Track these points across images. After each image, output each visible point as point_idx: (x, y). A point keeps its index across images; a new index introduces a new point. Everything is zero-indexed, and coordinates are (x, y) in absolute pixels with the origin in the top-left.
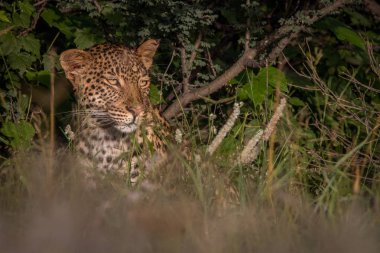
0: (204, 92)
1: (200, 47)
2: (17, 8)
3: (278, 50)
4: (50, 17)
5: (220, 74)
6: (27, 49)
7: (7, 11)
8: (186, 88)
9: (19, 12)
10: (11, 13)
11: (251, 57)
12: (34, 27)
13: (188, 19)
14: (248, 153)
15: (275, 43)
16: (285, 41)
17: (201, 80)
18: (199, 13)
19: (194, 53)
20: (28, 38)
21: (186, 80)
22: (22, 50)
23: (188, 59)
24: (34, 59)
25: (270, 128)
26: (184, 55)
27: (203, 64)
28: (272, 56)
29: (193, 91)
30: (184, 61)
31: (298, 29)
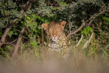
0: (74, 33)
3: (90, 23)
4: (39, 18)
5: (77, 29)
6: (35, 25)
7: (30, 17)
8: (70, 32)
9: (32, 17)
11: (84, 24)
12: (36, 20)
13: (70, 17)
14: (85, 46)
15: (89, 21)
16: (92, 20)
17: (73, 30)
18: (73, 15)
19: (72, 24)
20: (35, 23)
21: (70, 30)
22: (33, 25)
24: (36, 27)
25: (90, 40)
26: (69, 25)
27: (74, 26)
28: (89, 24)
29: (72, 33)
30: (69, 26)
31: (94, 18)
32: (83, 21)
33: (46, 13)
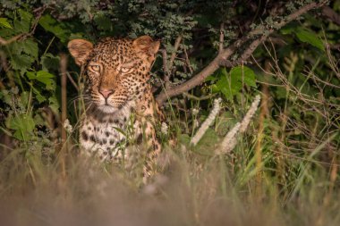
0: (184, 89)
1: (179, 49)
2: (17, 15)
3: (249, 52)
4: (46, 22)
5: (196, 73)
6: (27, 51)
7: (9, 19)
8: (167, 85)
9: (19, 19)
10: (12, 20)
11: (224, 58)
12: (33, 32)
13: (171, 25)
15: (248, 43)
16: (256, 44)
17: (180, 78)
18: (181, 19)
19: (174, 54)
20: (28, 42)
21: (167, 78)
22: (23, 53)
23: (169, 59)
24: (32, 60)
26: (166, 56)
27: (182, 63)
28: (245, 56)
29: (173, 87)
30: (166, 61)
31: (267, 33)
32: (221, 46)
33: (75, 9)
